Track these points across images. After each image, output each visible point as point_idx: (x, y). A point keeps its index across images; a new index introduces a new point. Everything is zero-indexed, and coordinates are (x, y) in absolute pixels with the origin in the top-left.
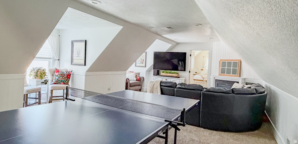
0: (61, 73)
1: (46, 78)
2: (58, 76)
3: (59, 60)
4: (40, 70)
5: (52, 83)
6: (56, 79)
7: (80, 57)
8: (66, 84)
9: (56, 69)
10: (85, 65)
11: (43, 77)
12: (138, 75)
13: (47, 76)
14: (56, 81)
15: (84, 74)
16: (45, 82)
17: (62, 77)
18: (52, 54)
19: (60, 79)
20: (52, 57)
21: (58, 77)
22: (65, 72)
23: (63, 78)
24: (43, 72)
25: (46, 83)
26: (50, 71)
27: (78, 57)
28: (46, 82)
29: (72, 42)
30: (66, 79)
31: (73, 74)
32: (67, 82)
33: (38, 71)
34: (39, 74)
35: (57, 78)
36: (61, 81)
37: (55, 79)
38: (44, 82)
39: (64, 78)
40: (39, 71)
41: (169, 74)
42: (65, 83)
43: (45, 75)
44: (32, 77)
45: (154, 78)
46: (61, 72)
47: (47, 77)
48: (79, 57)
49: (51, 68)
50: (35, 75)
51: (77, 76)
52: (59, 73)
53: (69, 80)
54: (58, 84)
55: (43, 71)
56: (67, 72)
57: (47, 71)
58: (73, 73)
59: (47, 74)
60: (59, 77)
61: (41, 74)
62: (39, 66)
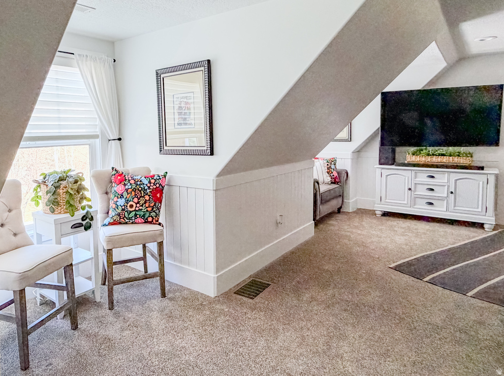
0: (134, 186)
1: (87, 209)
2: (125, 194)
3: (120, 139)
4: (64, 183)
5: (107, 221)
6: (120, 208)
7: (190, 124)
8: (151, 223)
9: (114, 172)
10: (212, 154)
11: (77, 204)
12: (333, 166)
13: (89, 200)
14: (119, 215)
15: (211, 186)
16: (84, 223)
17: (136, 200)
18: (98, 122)
19: (131, 206)
20: (97, 131)
21: (123, 200)
22: (146, 182)
23: (142, 202)
24: (76, 186)
25: (87, 228)
26: (97, 177)
27: (183, 126)
28: (86, 223)
29: (158, 75)
30: (149, 206)
31: (168, 185)
32: (153, 214)
33: (57, 187)
34: (63, 197)
35: (121, 202)
36: (136, 215)
37: (114, 206)
38: (80, 221)
39: (145, 203)
40: (62, 186)
41: (435, 160)
42: (150, 219)
43: (83, 198)
44: (42, 207)
45: (385, 172)
46: (132, 182)
47: (90, 203)
48: (186, 124)
49: (99, 168)
50: (49, 201)
51: (184, 190)
52: (125, 185)
53: (159, 209)
54: (126, 223)
55: (76, 182)
56: (153, 181)
57: (87, 183)
58: (169, 181)
59: (87, 194)
60: (127, 201)
61: (68, 197)
62: (59, 168)
